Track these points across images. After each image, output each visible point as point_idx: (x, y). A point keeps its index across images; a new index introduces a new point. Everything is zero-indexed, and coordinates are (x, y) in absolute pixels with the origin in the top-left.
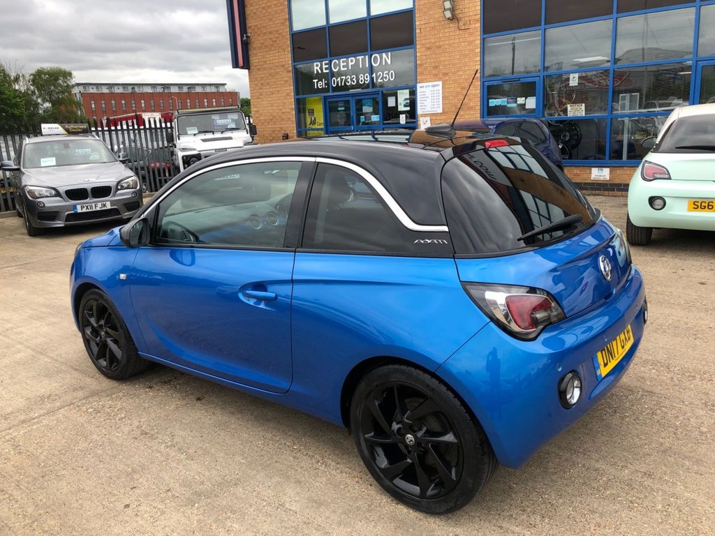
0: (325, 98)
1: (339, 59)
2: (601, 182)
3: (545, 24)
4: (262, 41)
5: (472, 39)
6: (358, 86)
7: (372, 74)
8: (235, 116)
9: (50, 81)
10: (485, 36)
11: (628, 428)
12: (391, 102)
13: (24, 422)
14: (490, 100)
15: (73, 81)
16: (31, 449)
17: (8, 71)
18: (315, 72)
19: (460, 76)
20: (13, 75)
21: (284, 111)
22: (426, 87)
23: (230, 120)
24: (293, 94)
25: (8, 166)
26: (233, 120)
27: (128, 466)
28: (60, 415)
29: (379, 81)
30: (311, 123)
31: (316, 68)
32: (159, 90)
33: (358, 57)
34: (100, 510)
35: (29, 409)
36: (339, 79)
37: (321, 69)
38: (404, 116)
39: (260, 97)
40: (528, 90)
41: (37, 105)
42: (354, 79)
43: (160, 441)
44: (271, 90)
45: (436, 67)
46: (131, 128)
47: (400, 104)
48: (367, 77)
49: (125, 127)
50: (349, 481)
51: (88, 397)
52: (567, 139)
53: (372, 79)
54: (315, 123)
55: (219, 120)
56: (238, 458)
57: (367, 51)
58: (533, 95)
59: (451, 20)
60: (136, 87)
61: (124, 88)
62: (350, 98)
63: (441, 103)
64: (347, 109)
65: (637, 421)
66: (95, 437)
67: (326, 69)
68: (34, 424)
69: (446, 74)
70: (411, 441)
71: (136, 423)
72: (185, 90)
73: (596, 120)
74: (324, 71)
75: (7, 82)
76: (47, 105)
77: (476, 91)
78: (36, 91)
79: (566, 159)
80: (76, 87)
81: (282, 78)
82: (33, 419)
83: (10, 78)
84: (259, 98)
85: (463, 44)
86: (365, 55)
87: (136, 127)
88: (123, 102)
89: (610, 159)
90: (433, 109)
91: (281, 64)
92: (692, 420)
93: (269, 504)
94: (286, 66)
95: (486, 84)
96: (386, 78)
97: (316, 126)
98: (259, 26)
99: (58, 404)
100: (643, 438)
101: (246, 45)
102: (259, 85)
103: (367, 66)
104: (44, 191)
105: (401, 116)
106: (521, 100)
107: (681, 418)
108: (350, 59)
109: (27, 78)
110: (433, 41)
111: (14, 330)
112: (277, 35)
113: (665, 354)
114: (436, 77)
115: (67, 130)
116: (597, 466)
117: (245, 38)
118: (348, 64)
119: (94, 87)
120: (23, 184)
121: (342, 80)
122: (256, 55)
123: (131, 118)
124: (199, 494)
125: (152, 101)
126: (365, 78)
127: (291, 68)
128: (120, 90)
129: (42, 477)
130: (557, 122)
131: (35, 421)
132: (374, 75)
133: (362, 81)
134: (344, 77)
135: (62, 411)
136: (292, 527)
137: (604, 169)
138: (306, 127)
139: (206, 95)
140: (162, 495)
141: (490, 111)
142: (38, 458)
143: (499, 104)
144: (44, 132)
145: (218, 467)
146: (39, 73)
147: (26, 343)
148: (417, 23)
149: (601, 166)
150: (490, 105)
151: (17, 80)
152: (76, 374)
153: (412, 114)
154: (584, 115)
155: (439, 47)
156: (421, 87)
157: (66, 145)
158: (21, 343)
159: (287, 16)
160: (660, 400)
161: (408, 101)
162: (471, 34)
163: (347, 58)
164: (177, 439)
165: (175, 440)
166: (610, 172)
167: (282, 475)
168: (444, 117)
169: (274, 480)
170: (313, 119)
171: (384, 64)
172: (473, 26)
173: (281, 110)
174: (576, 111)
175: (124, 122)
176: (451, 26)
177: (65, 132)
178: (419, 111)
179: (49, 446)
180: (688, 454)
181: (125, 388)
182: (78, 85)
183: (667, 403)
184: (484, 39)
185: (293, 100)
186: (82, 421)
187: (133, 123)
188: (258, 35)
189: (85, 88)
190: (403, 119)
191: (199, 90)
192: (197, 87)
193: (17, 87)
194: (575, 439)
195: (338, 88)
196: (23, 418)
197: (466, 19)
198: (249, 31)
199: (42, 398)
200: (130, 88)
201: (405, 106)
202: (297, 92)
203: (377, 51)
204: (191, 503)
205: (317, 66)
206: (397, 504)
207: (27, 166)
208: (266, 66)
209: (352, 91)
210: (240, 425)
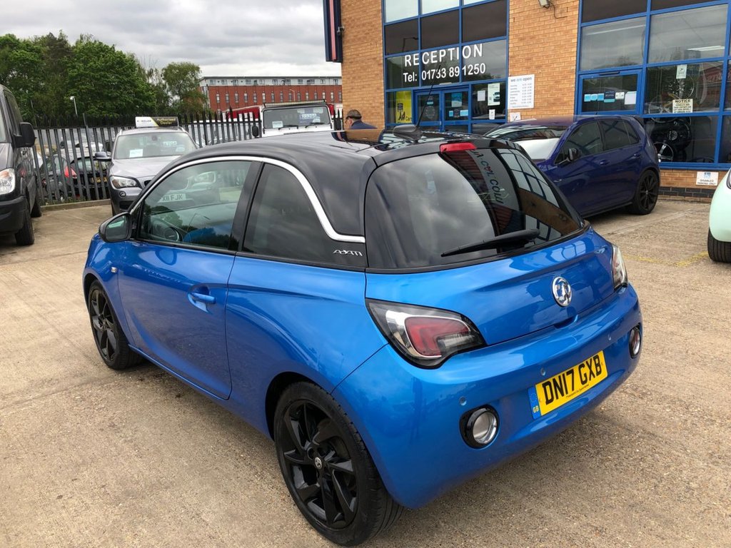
0: (415, 92)
1: (429, 52)
2: (707, 188)
3: (651, 10)
4: (355, 34)
5: (568, 28)
6: (448, 79)
7: (463, 67)
8: (320, 110)
9: (180, 75)
10: (584, 24)
11: (604, 473)
12: (481, 96)
13: (17, 403)
14: (586, 95)
15: (200, 76)
16: (9, 430)
17: (142, 66)
18: (406, 65)
19: (555, 68)
20: (147, 70)
21: (374, 105)
22: (518, 80)
23: (315, 114)
24: (383, 87)
25: (100, 156)
26: (318, 115)
27: (81, 456)
28: (50, 400)
29: (469, 74)
30: (400, 118)
31: (406, 61)
32: (280, 83)
33: (449, 50)
34: (36, 497)
35: (28, 391)
36: (429, 72)
37: (412, 61)
38: (494, 111)
39: (352, 90)
40: (628, 84)
41: (167, 97)
42: (444, 73)
43: (122, 435)
44: (362, 83)
45: (528, 59)
46: (246, 120)
47: (490, 99)
48: (457, 70)
49: (241, 120)
50: (275, 497)
51: (83, 384)
52: (673, 139)
53: (462, 72)
54: (404, 118)
55: (304, 115)
56: (184, 461)
57: (458, 43)
58: (633, 89)
59: (547, 8)
60: (258, 81)
61: (247, 81)
62: (439, 92)
63: (533, 97)
64: (436, 104)
65: (618, 467)
66: (68, 424)
67: (416, 62)
68: (25, 406)
69: (539, 67)
70: (319, 464)
71: (111, 415)
72: (305, 83)
73: (710, 117)
74: (415, 64)
75: (141, 76)
76: (177, 98)
77: (570, 85)
78: (167, 85)
79: (670, 161)
80: (204, 81)
81: (374, 71)
82: (27, 401)
83: (144, 72)
84: (350, 92)
85: (559, 34)
86: (456, 47)
87: (252, 120)
88: (246, 95)
89: (719, 162)
90: (524, 105)
91: (373, 57)
92: (685, 472)
93: (187, 513)
94: (378, 59)
95: (582, 77)
96: (476, 71)
97: (405, 121)
98: (353, 18)
99: (54, 389)
100: (616, 487)
101: (340, 38)
102: (351, 78)
103: (458, 58)
104: (128, 182)
105: (490, 111)
106: (619, 95)
107: (672, 469)
108: (441, 51)
109: (160, 73)
110: (527, 31)
111: (55, 314)
112: (369, 28)
113: (692, 391)
114: (528, 70)
115: (158, 123)
116: (545, 513)
117: (339, 31)
118: (438, 56)
119: (220, 81)
120: (111, 174)
121: (431, 73)
122: (349, 48)
123: (248, 111)
124: (127, 493)
125: (273, 94)
126: (455, 71)
127: (382, 62)
128: (243, 83)
129: (5, 458)
130: (662, 119)
131: (27, 403)
132: (464, 68)
133: (452, 74)
134: (434, 70)
135: (54, 396)
136: (196, 539)
137: (712, 173)
138: (395, 122)
139: (324, 88)
140: (95, 491)
141: (586, 107)
142: (10, 439)
143: (595, 99)
144: (138, 124)
145: (160, 468)
146: (171, 68)
147: (57, 327)
148: (511, 12)
149: (709, 170)
150: (586, 100)
151: (150, 74)
152: (84, 361)
153: (501, 109)
154: (692, 112)
155: (532, 38)
156: (512, 81)
157: (154, 137)
158: (53, 326)
159: (380, 8)
160: (658, 445)
161: (499, 96)
162: (568, 23)
163: (438, 50)
164: (139, 435)
165: (135, 436)
166: (719, 176)
167: (215, 483)
168: (535, 113)
169: (205, 488)
170: (402, 113)
171: (475, 56)
172: (570, 14)
173: (371, 104)
174: (682, 107)
175: (240, 115)
176: (547, 14)
177: (156, 125)
178: (510, 106)
179: (25, 429)
180: (658, 512)
181: (120, 378)
182: (206, 78)
183: (665, 449)
184: (581, 28)
185: (383, 94)
186: (65, 408)
187: (248, 115)
188: (352, 27)
189: (211, 81)
190: (492, 114)
191: (318, 83)
192: (316, 80)
193: (150, 81)
194: (536, 480)
195: (426, 82)
196: (18, 399)
197: (564, 6)
198: (343, 23)
199: (43, 382)
200: (252, 81)
201: (495, 100)
202: (387, 85)
203: (469, 43)
204: (117, 500)
205: (408, 58)
206: (310, 528)
207: (118, 157)
208: (358, 59)
209: (442, 85)
210: (203, 426)
